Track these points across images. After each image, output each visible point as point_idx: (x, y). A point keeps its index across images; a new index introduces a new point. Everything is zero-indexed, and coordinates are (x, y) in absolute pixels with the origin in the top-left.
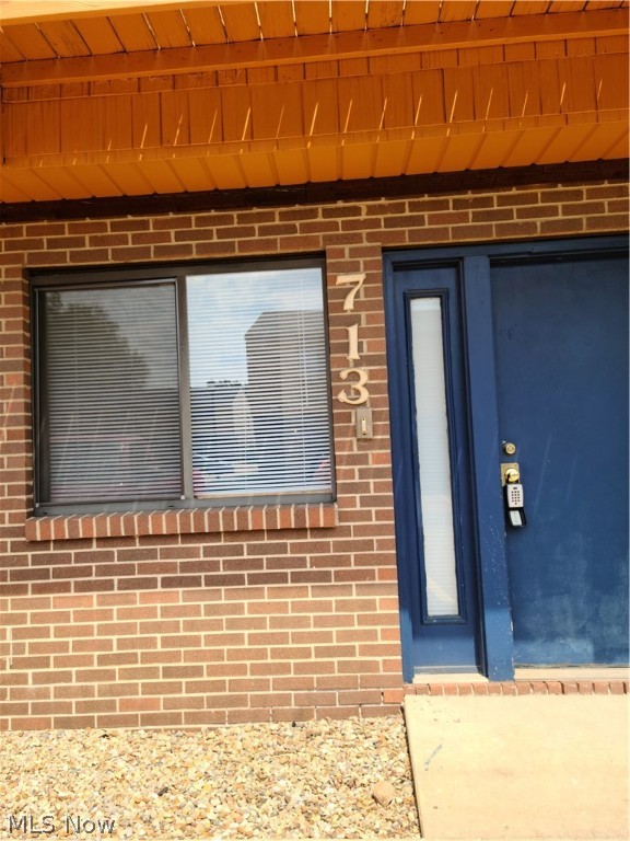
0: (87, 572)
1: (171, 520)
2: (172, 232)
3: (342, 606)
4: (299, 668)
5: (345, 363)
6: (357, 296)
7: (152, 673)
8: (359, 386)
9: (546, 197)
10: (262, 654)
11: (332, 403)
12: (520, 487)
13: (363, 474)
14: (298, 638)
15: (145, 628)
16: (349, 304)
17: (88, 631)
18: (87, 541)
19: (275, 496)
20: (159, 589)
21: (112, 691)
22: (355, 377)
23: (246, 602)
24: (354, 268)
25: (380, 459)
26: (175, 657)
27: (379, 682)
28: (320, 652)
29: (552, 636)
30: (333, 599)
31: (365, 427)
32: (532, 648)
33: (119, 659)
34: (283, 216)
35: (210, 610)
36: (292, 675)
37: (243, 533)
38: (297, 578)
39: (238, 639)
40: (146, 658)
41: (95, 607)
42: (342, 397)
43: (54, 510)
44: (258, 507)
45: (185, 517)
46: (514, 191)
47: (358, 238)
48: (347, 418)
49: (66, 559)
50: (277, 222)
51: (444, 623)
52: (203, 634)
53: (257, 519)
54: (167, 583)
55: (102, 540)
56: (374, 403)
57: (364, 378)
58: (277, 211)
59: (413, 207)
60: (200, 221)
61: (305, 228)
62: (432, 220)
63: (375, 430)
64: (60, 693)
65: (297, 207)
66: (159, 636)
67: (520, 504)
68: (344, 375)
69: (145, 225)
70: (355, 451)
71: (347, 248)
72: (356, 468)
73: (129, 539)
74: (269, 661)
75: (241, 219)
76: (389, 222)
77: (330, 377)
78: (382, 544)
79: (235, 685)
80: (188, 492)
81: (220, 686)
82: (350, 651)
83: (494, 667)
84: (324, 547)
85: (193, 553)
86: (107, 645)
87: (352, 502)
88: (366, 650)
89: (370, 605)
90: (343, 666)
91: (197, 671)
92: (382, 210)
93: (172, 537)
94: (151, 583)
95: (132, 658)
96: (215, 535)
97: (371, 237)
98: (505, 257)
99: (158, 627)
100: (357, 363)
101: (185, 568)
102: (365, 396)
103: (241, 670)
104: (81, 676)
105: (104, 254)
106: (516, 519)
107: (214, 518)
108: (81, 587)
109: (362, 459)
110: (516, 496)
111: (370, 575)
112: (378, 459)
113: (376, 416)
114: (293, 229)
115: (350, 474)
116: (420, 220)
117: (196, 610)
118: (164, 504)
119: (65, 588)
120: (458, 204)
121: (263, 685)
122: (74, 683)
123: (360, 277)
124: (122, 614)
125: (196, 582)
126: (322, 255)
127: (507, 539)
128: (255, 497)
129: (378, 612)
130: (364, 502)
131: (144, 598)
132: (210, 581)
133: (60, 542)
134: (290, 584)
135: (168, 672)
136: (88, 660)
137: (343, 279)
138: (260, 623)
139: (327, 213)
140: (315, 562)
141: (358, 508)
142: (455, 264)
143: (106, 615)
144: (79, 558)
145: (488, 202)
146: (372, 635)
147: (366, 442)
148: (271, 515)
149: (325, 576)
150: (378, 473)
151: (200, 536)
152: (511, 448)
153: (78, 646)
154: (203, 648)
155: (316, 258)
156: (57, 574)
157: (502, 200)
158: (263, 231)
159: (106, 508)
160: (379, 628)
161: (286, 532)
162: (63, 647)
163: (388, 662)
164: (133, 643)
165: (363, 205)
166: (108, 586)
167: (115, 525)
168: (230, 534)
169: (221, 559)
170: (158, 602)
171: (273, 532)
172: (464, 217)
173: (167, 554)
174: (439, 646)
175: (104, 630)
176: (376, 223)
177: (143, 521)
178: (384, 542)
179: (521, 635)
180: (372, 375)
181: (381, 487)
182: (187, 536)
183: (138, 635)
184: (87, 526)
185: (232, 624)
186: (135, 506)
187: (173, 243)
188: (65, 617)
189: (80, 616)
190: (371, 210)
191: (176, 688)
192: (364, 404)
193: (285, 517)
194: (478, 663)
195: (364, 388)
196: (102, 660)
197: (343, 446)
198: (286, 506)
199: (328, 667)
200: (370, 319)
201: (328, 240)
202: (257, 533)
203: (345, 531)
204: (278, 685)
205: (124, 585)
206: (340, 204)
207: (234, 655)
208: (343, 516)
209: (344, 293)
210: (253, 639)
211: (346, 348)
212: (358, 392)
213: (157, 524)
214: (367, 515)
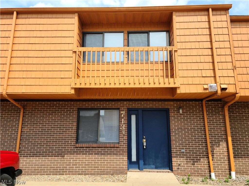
0: (83, 152)
1: (96, 145)
2: (99, 104)
3: (119, 158)
4: (113, 167)
5: (122, 124)
6: (124, 114)
7: (92, 167)
8: (123, 127)
9: (149, 103)
10: (108, 165)
11: (119, 129)
12: (145, 143)
13: (123, 140)
14: (113, 163)
15: (91, 161)
16: (122, 116)
17: (83, 161)
18: (84, 147)
19: (111, 142)
20: (94, 155)
21: (86, 170)
22: (123, 126)
23: (106, 157)
24: (123, 111)
25: (126, 137)
26: (95, 165)
27: (124, 170)
28: (116, 165)
29: (149, 165)
30: (118, 157)
31: (124, 133)
32: (146, 166)
33: (87, 165)
34: (114, 103)
35: (101, 158)
36: (112, 168)
37: (106, 147)
38: (113, 154)
39: (104, 163)
40: (91, 165)
41: (84, 157)
42: (121, 128)
43: (79, 143)
44: (108, 144)
45: (98, 145)
46: (145, 102)
47: (124, 107)
48: (121, 131)
49: (81, 150)
50: (113, 104)
51: (134, 162)
52: (99, 162)
53: (108, 145)
54: (95, 154)
55: (86, 147)
56: (125, 130)
57: (124, 126)
58: (113, 102)
59: (132, 103)
60: (103, 103)
61: (117, 105)
62: (134, 105)
63: (125, 133)
64: (78, 170)
65: (116, 102)
66: (93, 162)
67: (145, 145)
68: (121, 125)
69: (95, 103)
70: (122, 136)
71: (123, 108)
72: (122, 139)
73: (90, 147)
74: (109, 166)
75: (108, 103)
76: (128, 105)
77: (119, 126)
78: (125, 150)
79: (104, 169)
80: (98, 141)
81: (101, 169)
82: (120, 165)
83: (140, 169)
84: (117, 150)
85: (99, 150)
86: (86, 163)
87: (121, 144)
88: (122, 165)
89: (123, 158)
90: (119, 167)
91: (98, 167)
92: (128, 103)
93: (96, 147)
94: (93, 154)
95: (89, 165)
96: (102, 147)
97: (126, 107)
98: (144, 110)
99: (93, 161)
100: (123, 124)
101: (98, 152)
102: (124, 128)
103: (105, 167)
104: (82, 167)
105: (89, 107)
106: (145, 147)
107: (102, 145)
108: (82, 154)
109: (123, 138)
110: (145, 144)
111: (123, 154)
112: (125, 138)
113: (125, 131)
114: (115, 105)
115: (121, 140)
116: (133, 105)
117: (99, 158)
118: (95, 143)
119: (80, 154)
120: (138, 103)
121: (108, 170)
122: (81, 168)
123: (124, 112)
124: (88, 158)
125: (99, 154)
126: (119, 108)
127: (143, 150)
128: (108, 142)
129: (124, 159)
130: (123, 144)
131: (91, 156)
132: (101, 154)
133: (80, 147)
134: (112, 155)
135: (94, 167)
136: (83, 165)
137: (122, 112)
138: (108, 161)
139: (120, 103)
140: (116, 152)
141: (122, 144)
142: (138, 110)
143: (86, 158)
144: (82, 150)
145: (142, 103)
146: (123, 163)
147: (124, 135)
148: (110, 145)
149: (117, 154)
150: (125, 140)
151: (100, 147)
152: (144, 137)
153: (82, 163)
154: (99, 164)
155: (119, 109)
156: (79, 152)
157: (143, 103)
158: (111, 105)
159: (87, 143)
160: (124, 162)
161: (112, 147)
162: (79, 163)
163: (125, 167)
164: (89, 163)
165: (125, 102)
166: (86, 154)
167: (88, 145)
168: (104, 147)
169: (103, 151)
170: (93, 157)
171: (110, 147)
172: (138, 105)
173: (95, 150)
174: (133, 166)
175: (85, 161)
176: (127, 105)
177: (92, 145)
178: (126, 149)
179: (145, 164)
180: (125, 126)
181: (126, 142)
182: (98, 147)
183: (90, 162)
184: (84, 145)
185: (104, 160)
186: (91, 143)
187: (99, 106)
188: (80, 158)
189: (82, 158)
190: (126, 103)
191: (95, 170)
192: (124, 130)
193: (112, 145)
194: (139, 168)
195: (124, 127)
196: (85, 165)
197: (121, 136)
198: (112, 144)
199: (117, 167)
200: (125, 118)
201: (120, 107)
202: (108, 147)
203: (120, 148)
204: (110, 170)
205: (89, 154)
206: (122, 102)
207: (104, 165)
208: (120, 146)
209: (122, 114)
210: (107, 163)
211: (122, 122)
212: (123, 128)
213: (94, 145)
214: (123, 146)
